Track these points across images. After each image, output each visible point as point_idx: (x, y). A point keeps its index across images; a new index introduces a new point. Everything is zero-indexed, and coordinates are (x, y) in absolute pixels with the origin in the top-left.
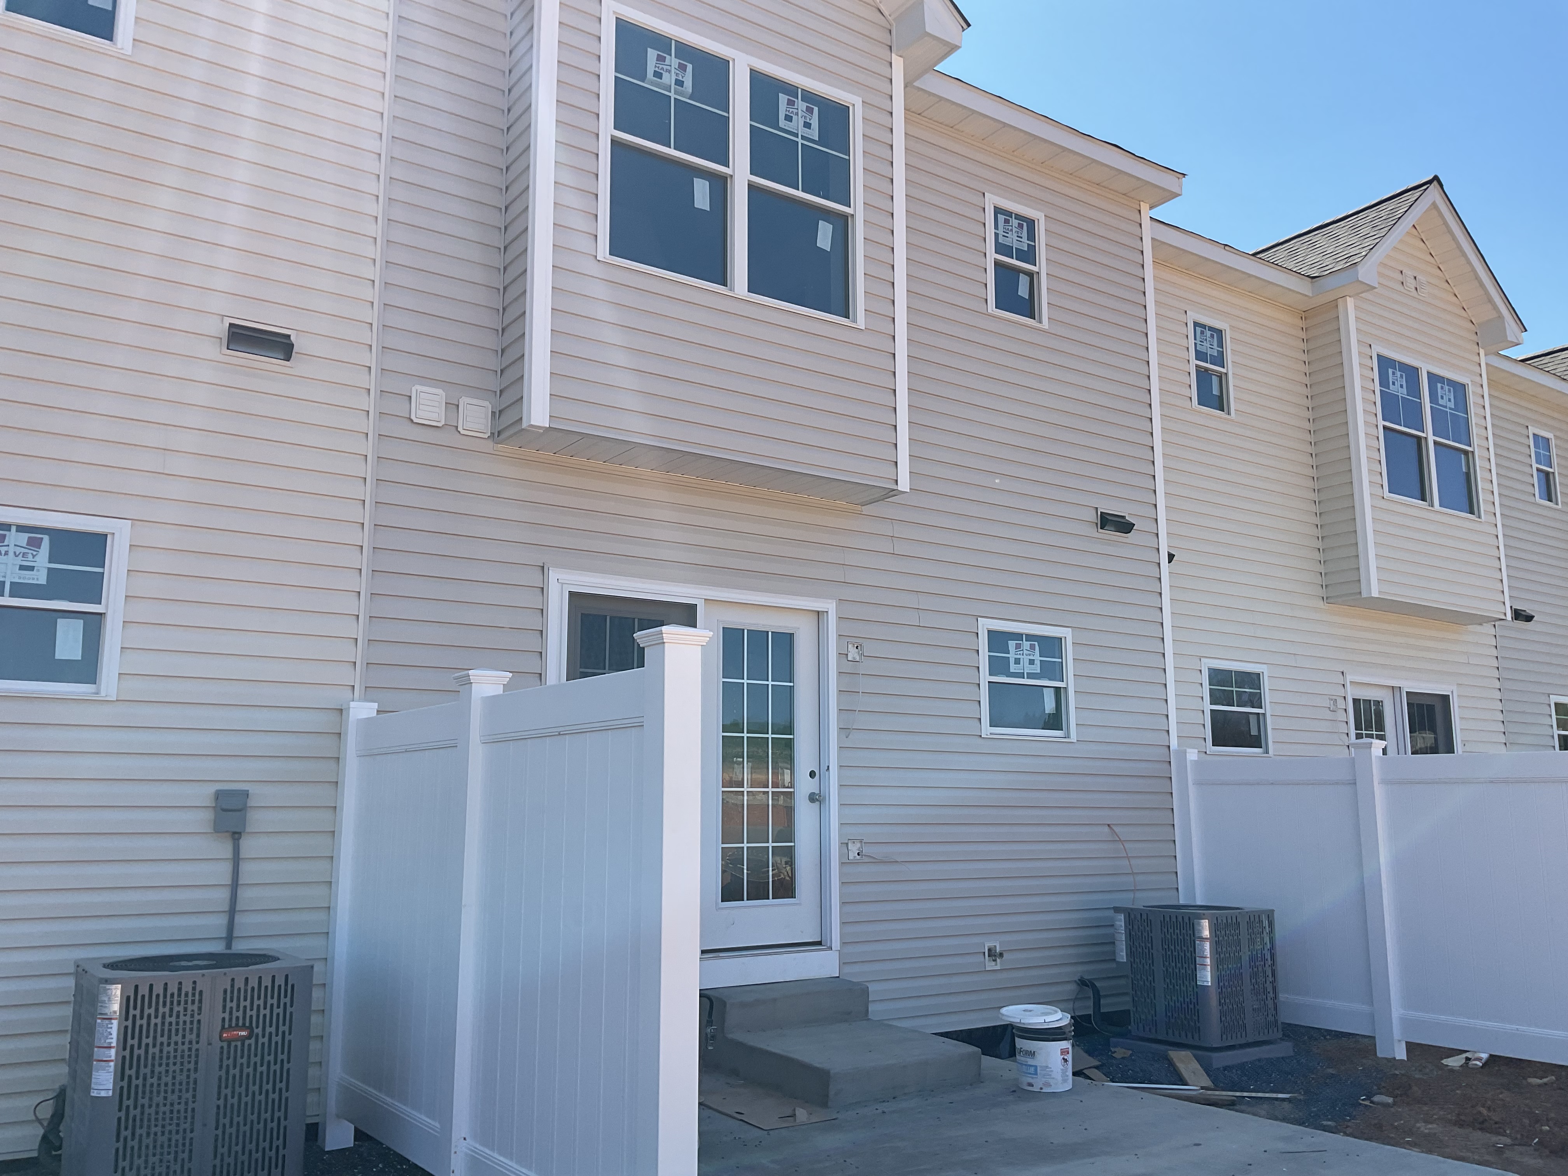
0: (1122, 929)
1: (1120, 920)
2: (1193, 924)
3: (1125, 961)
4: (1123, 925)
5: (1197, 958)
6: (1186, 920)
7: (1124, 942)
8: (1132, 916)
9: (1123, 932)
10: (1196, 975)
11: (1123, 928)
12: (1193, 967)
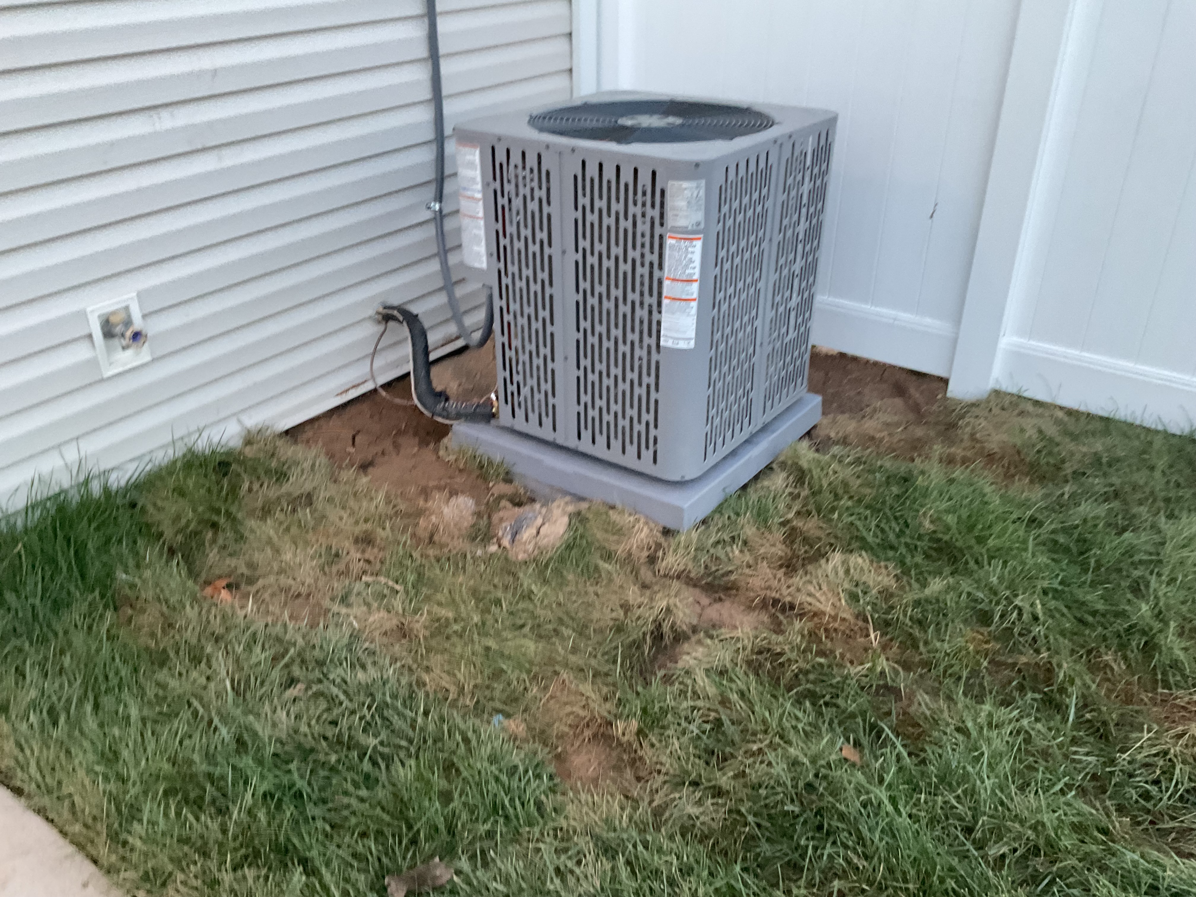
0: (475, 187)
1: (471, 165)
2: (663, 192)
3: (484, 265)
4: (479, 179)
5: (666, 283)
6: (645, 179)
7: (482, 223)
8: (501, 157)
9: (479, 196)
10: (659, 323)
11: (479, 187)
12: (654, 300)
